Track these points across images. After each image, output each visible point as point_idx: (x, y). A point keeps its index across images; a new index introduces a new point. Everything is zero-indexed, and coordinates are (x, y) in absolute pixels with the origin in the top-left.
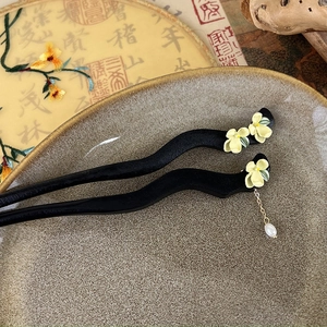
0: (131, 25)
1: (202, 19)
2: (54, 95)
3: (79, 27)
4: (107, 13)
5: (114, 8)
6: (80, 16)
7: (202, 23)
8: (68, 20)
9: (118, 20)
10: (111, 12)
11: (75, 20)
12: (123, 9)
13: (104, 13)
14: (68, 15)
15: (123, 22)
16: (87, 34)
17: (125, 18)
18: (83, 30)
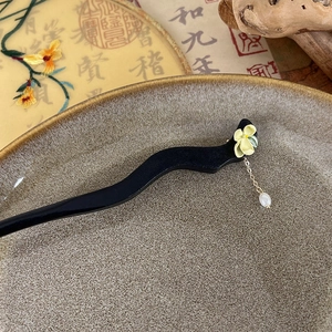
0: (158, 53)
1: (241, 49)
2: (24, 100)
3: (96, 50)
4: (129, 36)
5: (138, 31)
6: (98, 38)
7: (240, 54)
8: (84, 41)
9: (143, 46)
10: (134, 35)
11: (92, 42)
12: (148, 33)
13: (126, 36)
14: (84, 36)
15: (148, 48)
16: (106, 59)
17: (150, 44)
18: (101, 54)
